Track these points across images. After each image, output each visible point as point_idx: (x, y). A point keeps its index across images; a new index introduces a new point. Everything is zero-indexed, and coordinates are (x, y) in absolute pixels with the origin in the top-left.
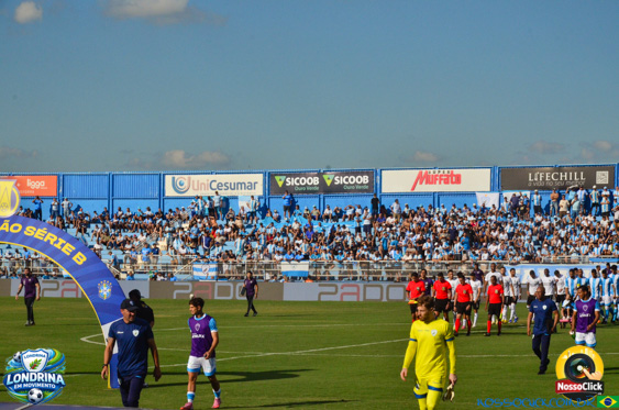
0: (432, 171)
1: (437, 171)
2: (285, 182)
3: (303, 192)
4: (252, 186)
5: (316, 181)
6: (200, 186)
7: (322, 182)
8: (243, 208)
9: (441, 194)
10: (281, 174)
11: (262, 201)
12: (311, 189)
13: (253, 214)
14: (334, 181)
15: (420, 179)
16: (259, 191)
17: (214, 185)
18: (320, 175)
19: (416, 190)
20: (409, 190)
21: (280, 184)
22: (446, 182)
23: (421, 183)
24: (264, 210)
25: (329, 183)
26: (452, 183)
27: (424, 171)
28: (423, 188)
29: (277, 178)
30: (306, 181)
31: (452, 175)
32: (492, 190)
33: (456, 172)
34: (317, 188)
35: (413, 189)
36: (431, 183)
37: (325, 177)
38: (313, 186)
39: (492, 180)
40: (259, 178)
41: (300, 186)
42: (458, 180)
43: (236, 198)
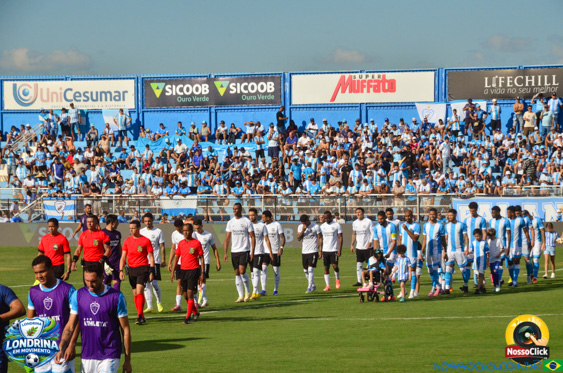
0: (357, 75)
1: (364, 75)
2: (164, 91)
3: (188, 104)
4: (120, 96)
5: (204, 89)
6: (51, 96)
7: (213, 90)
8: (108, 127)
9: (369, 106)
10: (158, 80)
11: (134, 117)
12: (198, 99)
13: (121, 134)
14: (228, 89)
15: (342, 86)
16: (130, 103)
17: (70, 95)
18: (210, 81)
19: (338, 100)
20: (327, 100)
21: (158, 93)
22: (377, 90)
23: (343, 92)
24: (137, 128)
25: (222, 91)
26: (385, 91)
27: (347, 75)
28: (345, 98)
29: (154, 86)
30: (192, 89)
31: (384, 80)
32: (437, 99)
33: (389, 76)
34: (207, 99)
35: (333, 99)
36: (358, 91)
37: (217, 84)
38: (201, 95)
39: (437, 87)
40: (129, 86)
41: (184, 96)
42: (392, 87)
43: (99, 112)
